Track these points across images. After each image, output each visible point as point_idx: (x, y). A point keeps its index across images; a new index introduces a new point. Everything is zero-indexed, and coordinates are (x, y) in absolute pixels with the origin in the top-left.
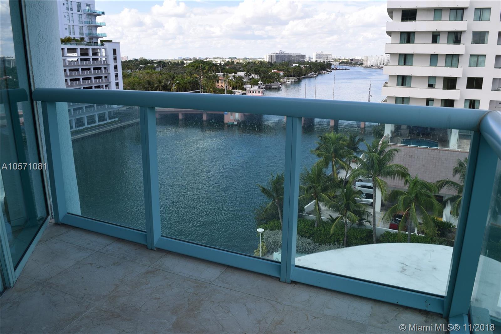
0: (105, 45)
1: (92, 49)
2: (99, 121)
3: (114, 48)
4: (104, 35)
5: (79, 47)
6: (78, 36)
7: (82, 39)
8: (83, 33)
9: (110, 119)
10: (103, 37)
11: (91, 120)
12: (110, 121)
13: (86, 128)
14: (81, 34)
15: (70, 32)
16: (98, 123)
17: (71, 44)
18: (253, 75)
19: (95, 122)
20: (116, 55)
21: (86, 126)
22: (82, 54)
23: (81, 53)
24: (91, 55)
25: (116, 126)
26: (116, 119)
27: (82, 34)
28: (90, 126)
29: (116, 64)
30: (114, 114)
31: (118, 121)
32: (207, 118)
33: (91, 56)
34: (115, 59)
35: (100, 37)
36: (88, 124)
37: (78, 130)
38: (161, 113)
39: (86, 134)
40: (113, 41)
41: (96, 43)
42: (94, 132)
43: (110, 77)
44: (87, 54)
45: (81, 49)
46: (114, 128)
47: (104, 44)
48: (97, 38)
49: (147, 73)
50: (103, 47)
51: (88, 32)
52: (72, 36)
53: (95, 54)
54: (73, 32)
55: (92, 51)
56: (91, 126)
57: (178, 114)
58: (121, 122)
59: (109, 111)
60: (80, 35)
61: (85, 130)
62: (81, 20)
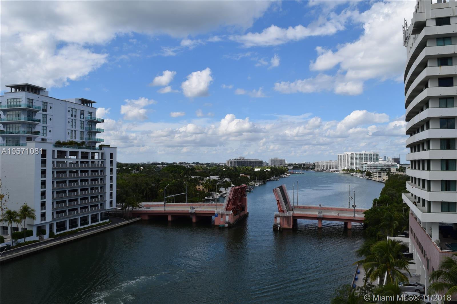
0: (103, 149)
1: (92, 153)
2: (92, 223)
3: (111, 152)
4: (102, 140)
5: (80, 150)
6: (78, 140)
7: (83, 143)
8: (83, 138)
9: (101, 220)
10: (100, 142)
11: (84, 221)
12: (102, 222)
13: (79, 229)
14: (82, 138)
15: (72, 137)
16: (90, 224)
17: (74, 148)
18: (226, 179)
19: (88, 223)
20: (112, 159)
21: (80, 227)
22: (82, 157)
23: (81, 156)
24: (90, 158)
25: (108, 227)
26: (107, 221)
27: (82, 139)
28: (82, 227)
29: (111, 167)
30: (104, 215)
31: (109, 222)
32: (196, 220)
33: (90, 160)
34: (111, 162)
35: (98, 142)
36: (81, 225)
37: (71, 231)
38: (151, 215)
39: (80, 236)
40: (110, 146)
41: (94, 148)
42: (87, 233)
43: (106, 180)
44: (87, 157)
45: (82, 152)
46: (106, 229)
47: (103, 148)
48: (96, 143)
50: (100, 152)
51: (87, 137)
52: (74, 140)
53: (93, 157)
54: (74, 137)
55: (92, 155)
56: (84, 227)
57: (168, 216)
58: (111, 224)
59: (101, 212)
60: (80, 139)
61: (79, 232)
62: (82, 126)
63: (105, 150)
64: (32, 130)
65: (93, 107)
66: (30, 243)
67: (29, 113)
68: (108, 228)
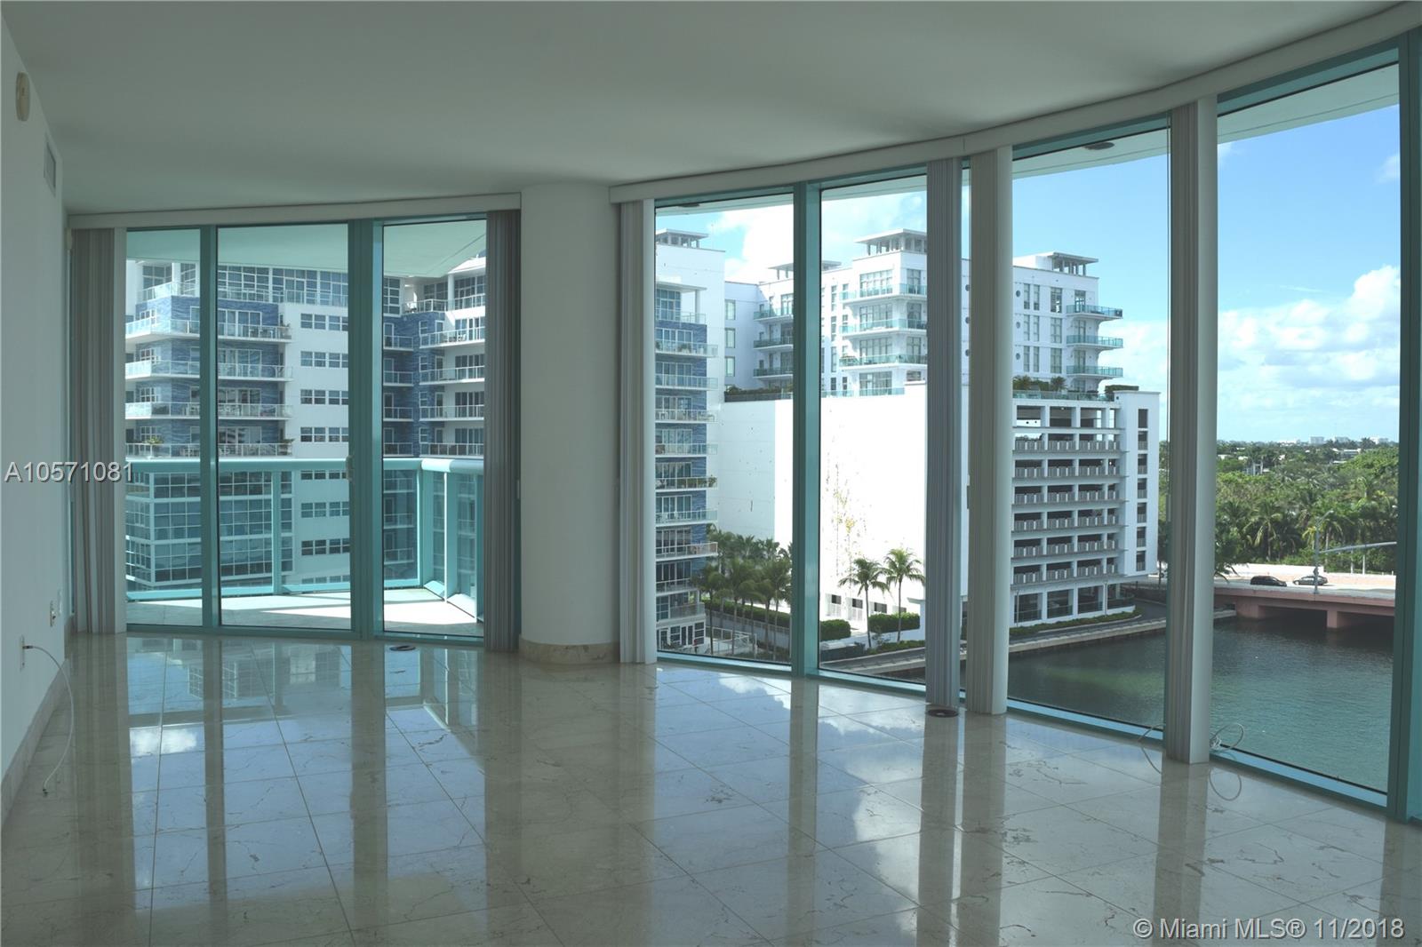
0: (1118, 398)
1: (1082, 409)
2: (1081, 610)
3: (1142, 408)
4: (1118, 372)
5: (1047, 404)
6: (1045, 374)
7: (1058, 383)
8: (1060, 368)
9: (1110, 606)
10: (1111, 378)
11: (1060, 603)
12: (1111, 612)
13: (1043, 624)
14: (1056, 368)
15: (1027, 367)
16: (1075, 615)
17: (1030, 396)
19: (1068, 611)
20: (1145, 426)
21: (1045, 619)
22: (1054, 423)
23: (1051, 420)
24: (1078, 424)
25: (1128, 629)
26: (1129, 609)
27: (1058, 370)
28: (1053, 620)
29: (1142, 452)
30: (1121, 594)
31: (1135, 613)
33: (1076, 430)
34: (1143, 437)
35: (1105, 378)
36: (1050, 615)
37: (1021, 627)
38: (1269, 605)
39: (1042, 642)
40: (1140, 390)
41: (1092, 394)
42: (1064, 639)
43: (1125, 489)
44: (1067, 423)
45: (1052, 408)
46: (1121, 633)
47: (1116, 396)
48: (1098, 380)
49: (1226, 481)
50: (1112, 405)
51: (1073, 364)
52: (1032, 375)
53: (1088, 423)
54: (1034, 365)
55: (1081, 416)
56: (1059, 623)
57: (1325, 612)
58: (1139, 621)
59: (1110, 582)
60: (1051, 372)
61: (1041, 632)
62: (1058, 333)
63: (1123, 399)
64: (920, 353)
65: (1087, 275)
66: (910, 647)
67: (912, 308)
68: (1126, 630)
